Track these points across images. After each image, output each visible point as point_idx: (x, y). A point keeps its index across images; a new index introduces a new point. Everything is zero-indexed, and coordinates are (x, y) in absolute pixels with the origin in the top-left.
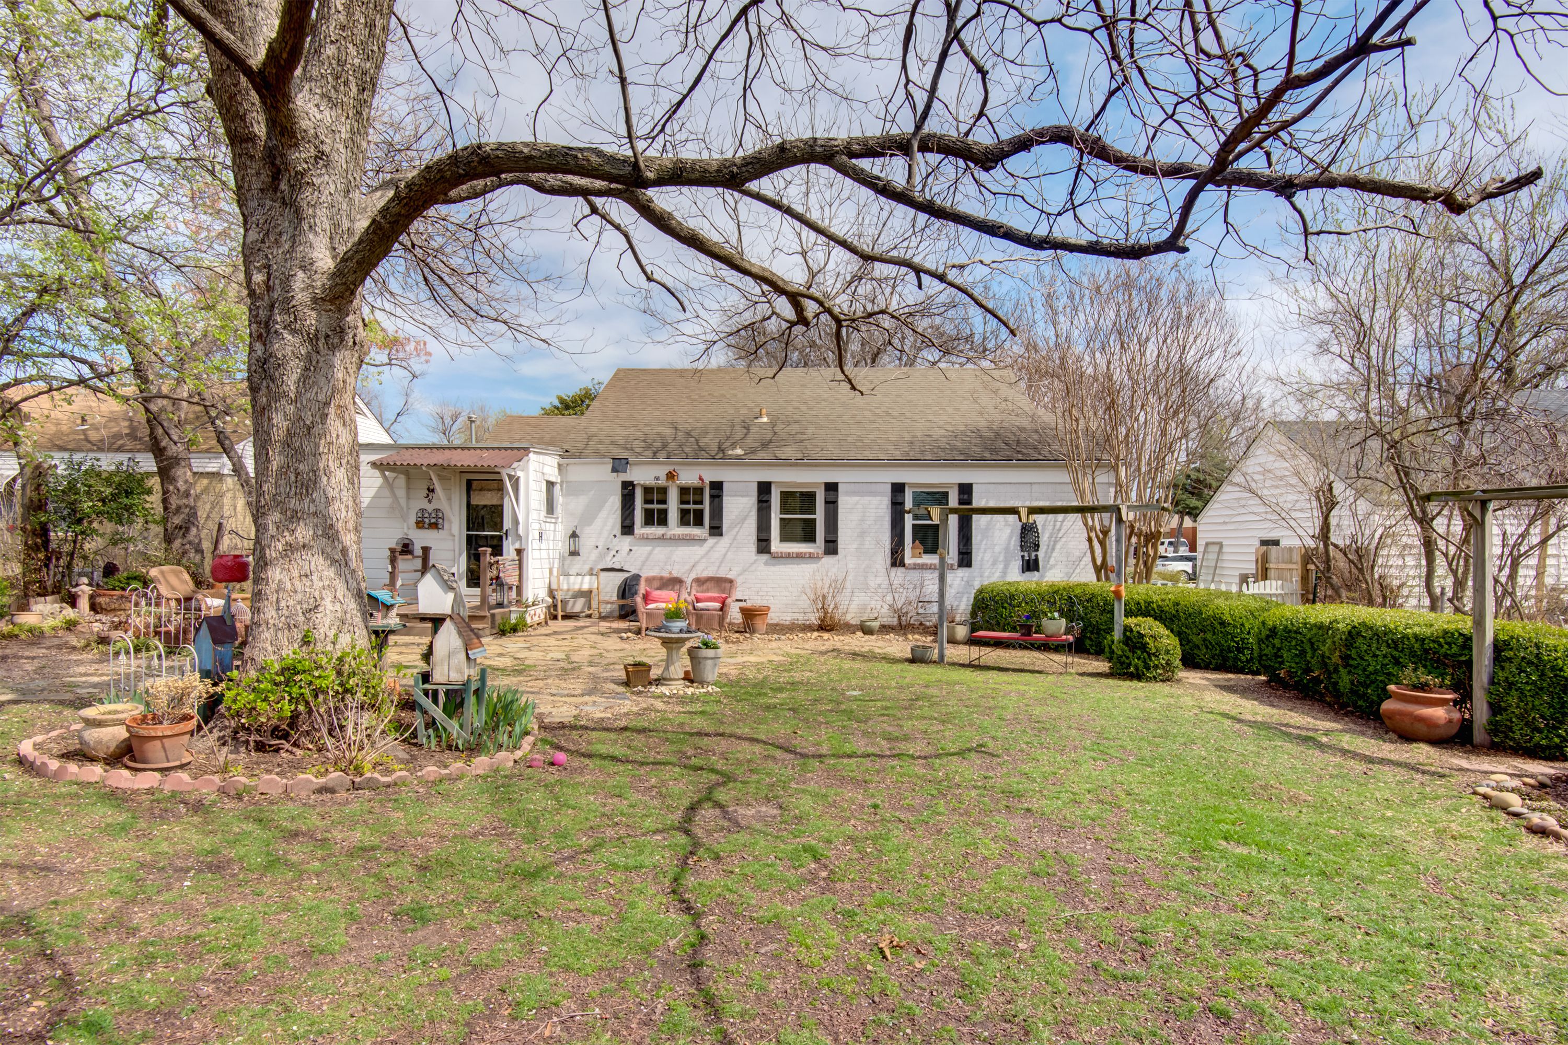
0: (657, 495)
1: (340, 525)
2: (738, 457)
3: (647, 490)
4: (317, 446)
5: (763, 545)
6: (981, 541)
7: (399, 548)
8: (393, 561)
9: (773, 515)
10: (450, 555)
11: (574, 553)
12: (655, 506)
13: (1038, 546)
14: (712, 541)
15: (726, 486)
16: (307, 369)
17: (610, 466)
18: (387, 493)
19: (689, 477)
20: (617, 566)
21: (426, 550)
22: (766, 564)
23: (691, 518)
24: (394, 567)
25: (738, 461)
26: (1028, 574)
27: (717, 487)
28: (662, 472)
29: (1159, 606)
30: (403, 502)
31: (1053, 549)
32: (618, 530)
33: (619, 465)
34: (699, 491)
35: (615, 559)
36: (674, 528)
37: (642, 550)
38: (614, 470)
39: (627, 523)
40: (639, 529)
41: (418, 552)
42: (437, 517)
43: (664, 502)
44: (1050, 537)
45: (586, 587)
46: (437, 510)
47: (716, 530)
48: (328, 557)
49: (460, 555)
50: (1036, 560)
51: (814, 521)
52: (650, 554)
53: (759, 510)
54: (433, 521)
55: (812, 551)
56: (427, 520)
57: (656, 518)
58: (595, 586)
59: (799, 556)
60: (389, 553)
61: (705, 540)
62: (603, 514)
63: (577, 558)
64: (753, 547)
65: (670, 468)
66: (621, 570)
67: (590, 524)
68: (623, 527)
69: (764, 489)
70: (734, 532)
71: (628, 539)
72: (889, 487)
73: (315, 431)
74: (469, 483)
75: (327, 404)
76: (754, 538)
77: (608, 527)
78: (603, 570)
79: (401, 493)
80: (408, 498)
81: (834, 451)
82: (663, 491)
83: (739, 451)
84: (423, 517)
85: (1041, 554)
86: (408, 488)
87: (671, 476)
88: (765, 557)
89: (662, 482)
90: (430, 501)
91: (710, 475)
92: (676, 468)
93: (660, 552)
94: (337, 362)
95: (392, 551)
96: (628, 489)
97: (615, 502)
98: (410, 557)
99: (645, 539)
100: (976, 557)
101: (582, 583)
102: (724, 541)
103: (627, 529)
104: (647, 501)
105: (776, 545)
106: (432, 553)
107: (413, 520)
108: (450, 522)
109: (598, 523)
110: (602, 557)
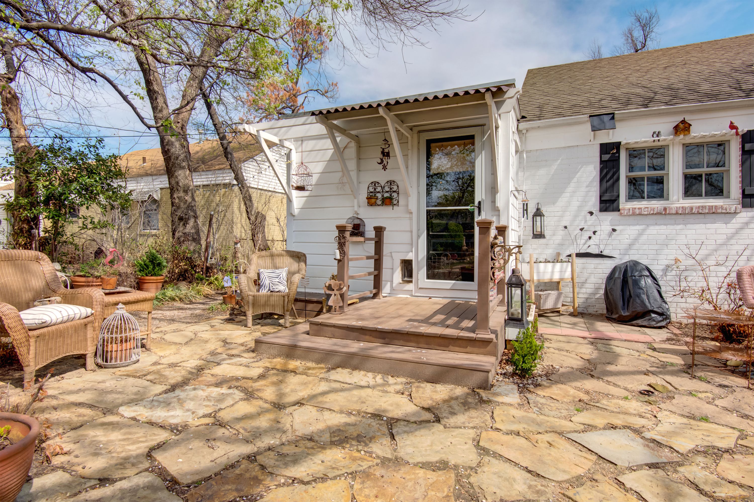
0: (649, 158)
3: (638, 152)
7: (350, 227)
8: (341, 246)
10: (406, 237)
11: (541, 235)
12: (647, 173)
14: (746, 215)
17: (588, 126)
18: (338, 166)
20: (595, 251)
21: (379, 230)
23: (703, 185)
24: (343, 253)
27: (753, 139)
30: (353, 174)
32: (595, 205)
33: (600, 123)
34: (723, 145)
35: (591, 242)
36: (675, 200)
37: (630, 230)
38: (592, 129)
39: (609, 196)
40: (625, 204)
41: (370, 233)
42: (391, 191)
43: (661, 166)
45: (556, 277)
46: (391, 183)
47: (750, 200)
49: (419, 237)
52: (640, 234)
54: (386, 195)
56: (379, 196)
57: (648, 188)
58: (568, 275)
60: (336, 233)
61: (734, 213)
62: (576, 185)
63: (541, 241)
65: (678, 119)
66: (600, 256)
67: (558, 199)
68: (603, 201)
71: (609, 217)
74: (429, 143)
77: (582, 202)
78: (579, 255)
79: (352, 165)
80: (359, 170)
82: (662, 152)
84: (375, 192)
86: (359, 158)
87: (677, 129)
89: (661, 140)
90: (385, 168)
91: (745, 121)
92: (688, 118)
95: (341, 229)
96: (610, 153)
97: (591, 171)
98: (361, 239)
99: (634, 215)
101: (553, 272)
103: (608, 203)
106: (386, 235)
107: (364, 195)
108: (407, 195)
109: (567, 197)
110: (573, 239)
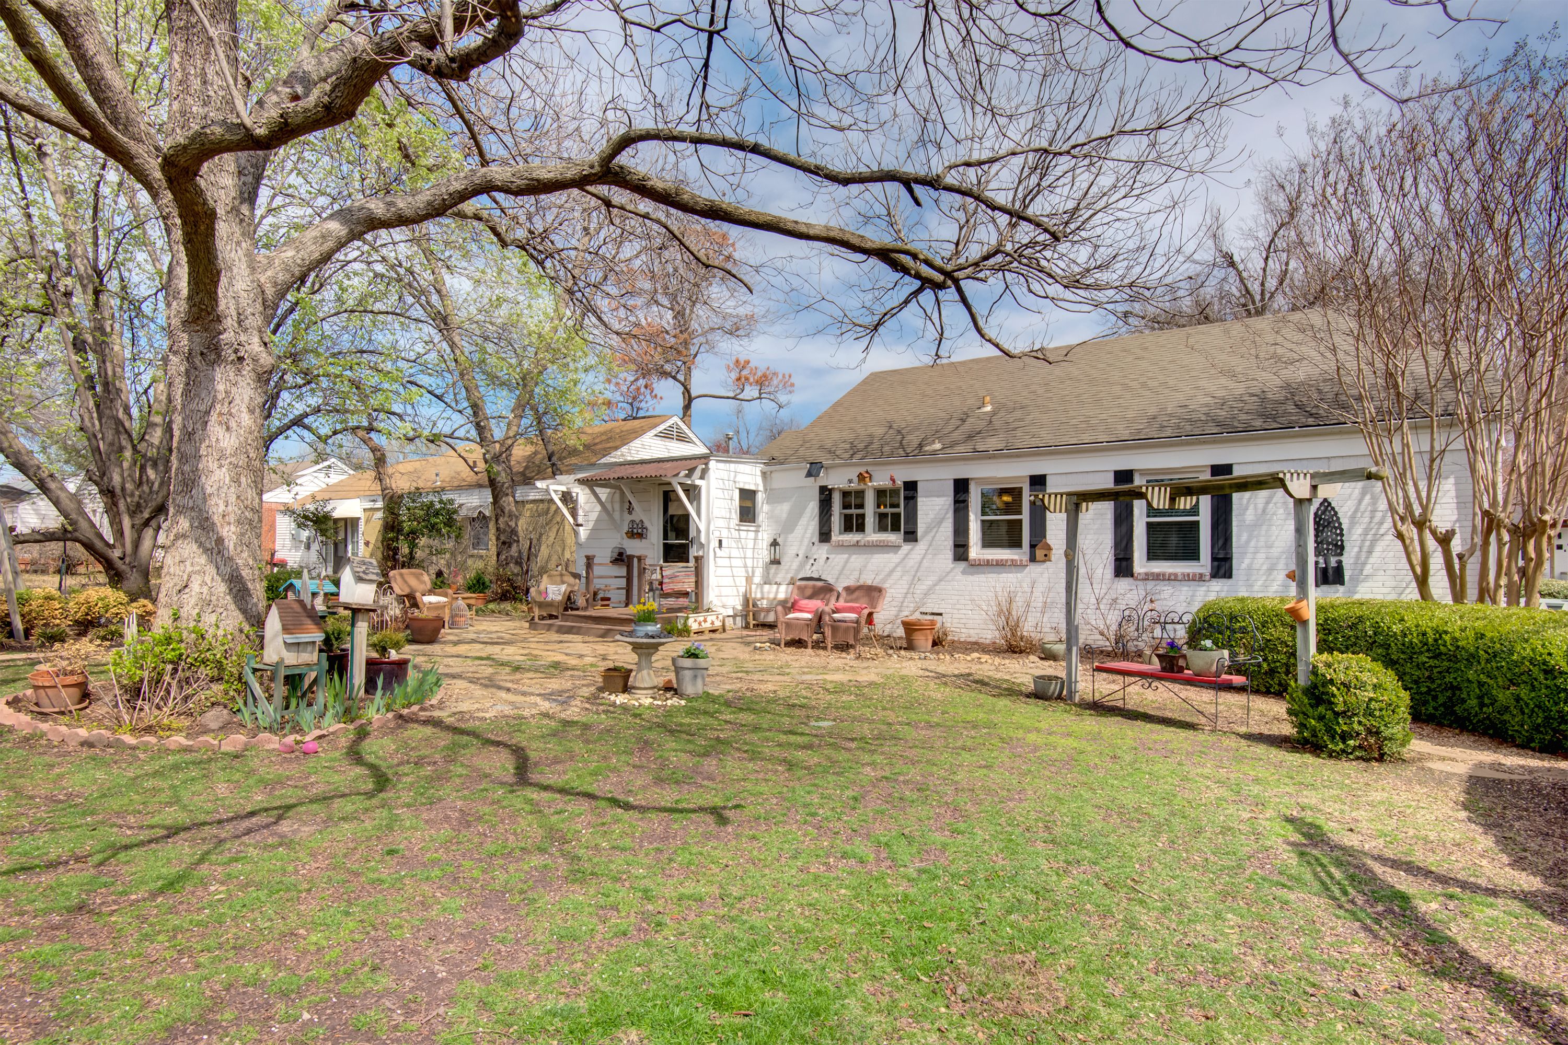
0: (853, 499)
1: (216, 519)
2: (934, 453)
3: (845, 494)
4: (198, 450)
5: (960, 550)
6: (1248, 541)
7: (615, 557)
9: (972, 517)
11: (776, 562)
12: (853, 511)
13: (1342, 548)
14: (906, 547)
15: (920, 486)
16: (188, 384)
17: (806, 471)
19: (881, 480)
20: (815, 575)
22: (964, 573)
23: (889, 523)
25: (934, 458)
26: (1325, 588)
27: (911, 487)
28: (853, 473)
29: (1455, 639)
30: (616, 514)
31: (1370, 552)
32: (816, 538)
33: (814, 470)
34: (894, 492)
35: (813, 568)
36: (872, 535)
37: (839, 559)
38: (809, 474)
39: (825, 529)
40: (836, 537)
42: (642, 528)
43: (861, 506)
44: (1366, 532)
45: (781, 596)
46: (642, 521)
47: (911, 536)
48: (201, 545)
50: (1339, 570)
51: (1020, 521)
52: (846, 562)
53: (956, 511)
54: (639, 531)
55: (1016, 557)
56: (635, 531)
57: (854, 524)
59: (1000, 565)
61: (899, 547)
62: (804, 521)
63: (779, 567)
64: (949, 554)
65: (862, 470)
67: (792, 531)
68: (821, 534)
69: (961, 486)
70: (929, 537)
71: (825, 547)
72: (1112, 475)
73: (197, 437)
74: (666, 495)
75: (208, 413)
76: (950, 543)
77: (808, 535)
78: (801, 579)
79: (617, 506)
80: (622, 510)
81: (1047, 437)
82: (860, 494)
83: (938, 446)
84: (633, 528)
85: (1347, 560)
86: (622, 502)
87: (861, 477)
88: (962, 565)
89: (854, 486)
90: (630, 513)
91: (903, 474)
92: (866, 469)
93: (857, 560)
94: (218, 376)
96: (826, 495)
97: (813, 507)
99: (841, 546)
100: (1240, 564)
101: (777, 592)
102: (921, 546)
103: (825, 536)
104: (846, 506)
105: (975, 551)
107: (625, 530)
108: (650, 532)
109: (799, 530)
110: (801, 566)
